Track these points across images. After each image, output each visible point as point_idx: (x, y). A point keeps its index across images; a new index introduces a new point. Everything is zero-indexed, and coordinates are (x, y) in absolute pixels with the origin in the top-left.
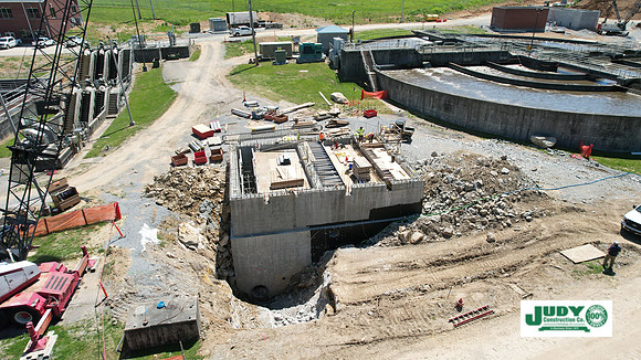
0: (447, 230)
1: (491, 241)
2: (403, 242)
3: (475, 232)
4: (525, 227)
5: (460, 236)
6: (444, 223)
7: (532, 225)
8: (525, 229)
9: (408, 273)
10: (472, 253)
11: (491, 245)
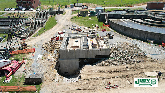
0: (116, 63)
1: (127, 67)
2: (103, 65)
3: (123, 64)
4: (137, 64)
5: (119, 65)
6: (115, 61)
7: (139, 64)
8: (137, 65)
9: (101, 73)
10: (120, 70)
11: (126, 68)
